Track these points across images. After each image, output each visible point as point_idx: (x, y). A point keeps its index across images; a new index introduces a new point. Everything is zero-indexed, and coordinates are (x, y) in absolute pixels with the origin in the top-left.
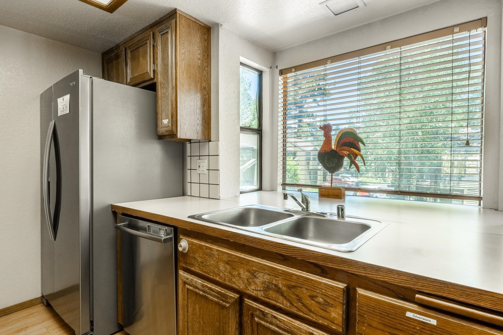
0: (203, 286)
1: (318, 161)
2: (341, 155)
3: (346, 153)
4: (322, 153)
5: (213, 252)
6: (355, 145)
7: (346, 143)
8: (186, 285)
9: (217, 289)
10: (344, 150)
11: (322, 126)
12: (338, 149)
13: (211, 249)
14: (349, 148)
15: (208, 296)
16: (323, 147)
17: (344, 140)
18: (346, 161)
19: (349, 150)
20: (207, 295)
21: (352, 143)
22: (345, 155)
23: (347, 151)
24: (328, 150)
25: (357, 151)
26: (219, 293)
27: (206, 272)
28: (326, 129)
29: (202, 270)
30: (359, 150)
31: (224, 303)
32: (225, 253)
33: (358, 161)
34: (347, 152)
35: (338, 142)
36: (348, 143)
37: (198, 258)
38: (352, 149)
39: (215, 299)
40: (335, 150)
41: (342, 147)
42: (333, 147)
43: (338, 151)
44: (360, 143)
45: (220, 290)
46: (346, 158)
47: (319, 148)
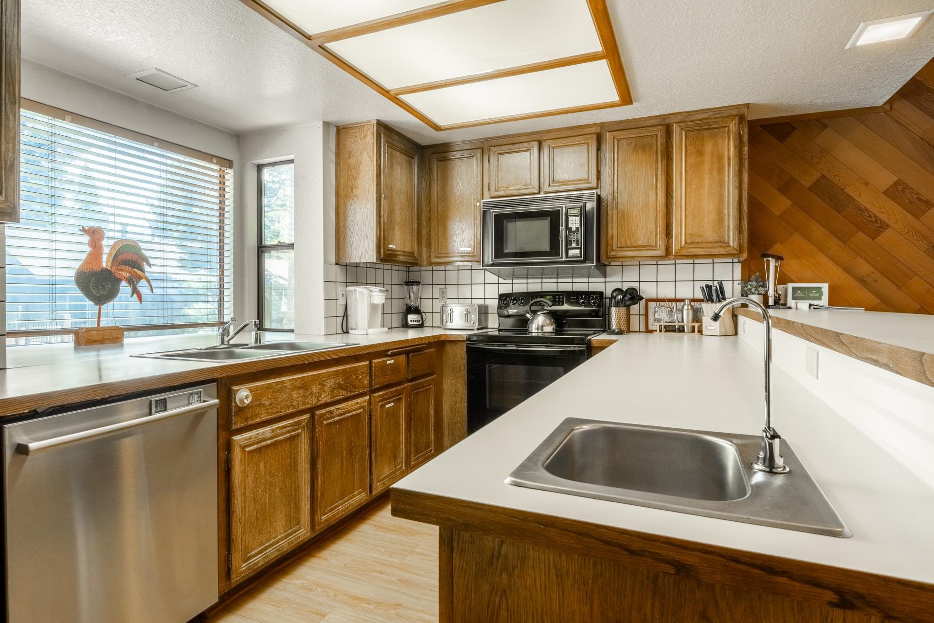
0: (273, 431)
1: (76, 286)
2: (119, 277)
3: (125, 275)
4: (85, 273)
5: (285, 385)
6: (139, 264)
7: (127, 262)
8: (246, 449)
9: (289, 422)
10: (123, 270)
11: (86, 228)
12: (113, 269)
13: (283, 382)
14: (130, 268)
15: (279, 438)
16: (87, 262)
17: (123, 257)
18: (125, 288)
19: (130, 271)
20: (276, 439)
21: (136, 262)
22: (123, 277)
23: (127, 272)
24: (96, 269)
25: (141, 272)
26: (292, 425)
27: (276, 413)
28: (95, 235)
29: (272, 413)
30: (143, 271)
31: (296, 432)
32: (298, 378)
33: (142, 285)
34: (128, 274)
35: (114, 258)
36: (129, 260)
37: (266, 402)
38: (135, 269)
39: (286, 436)
40: (110, 269)
41: (121, 266)
42: (104, 265)
43: (113, 271)
44: (144, 263)
45: (293, 421)
46: (124, 283)
47: (77, 265)
